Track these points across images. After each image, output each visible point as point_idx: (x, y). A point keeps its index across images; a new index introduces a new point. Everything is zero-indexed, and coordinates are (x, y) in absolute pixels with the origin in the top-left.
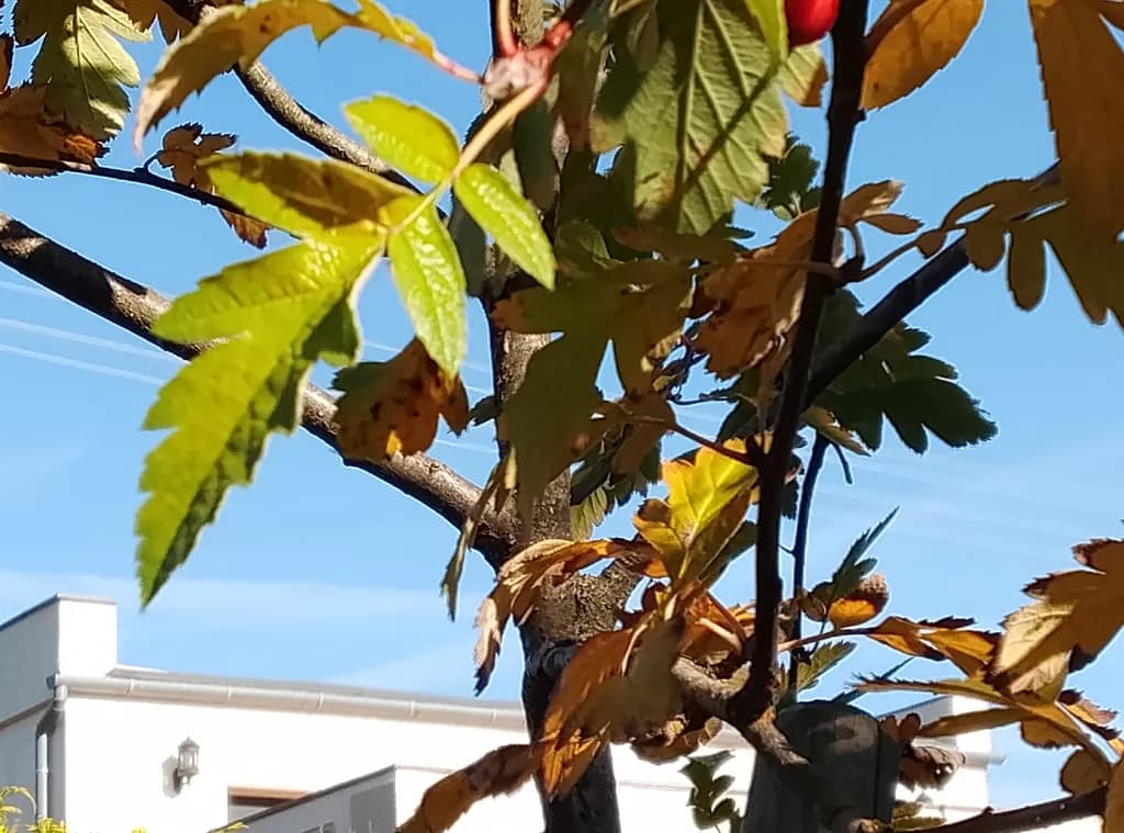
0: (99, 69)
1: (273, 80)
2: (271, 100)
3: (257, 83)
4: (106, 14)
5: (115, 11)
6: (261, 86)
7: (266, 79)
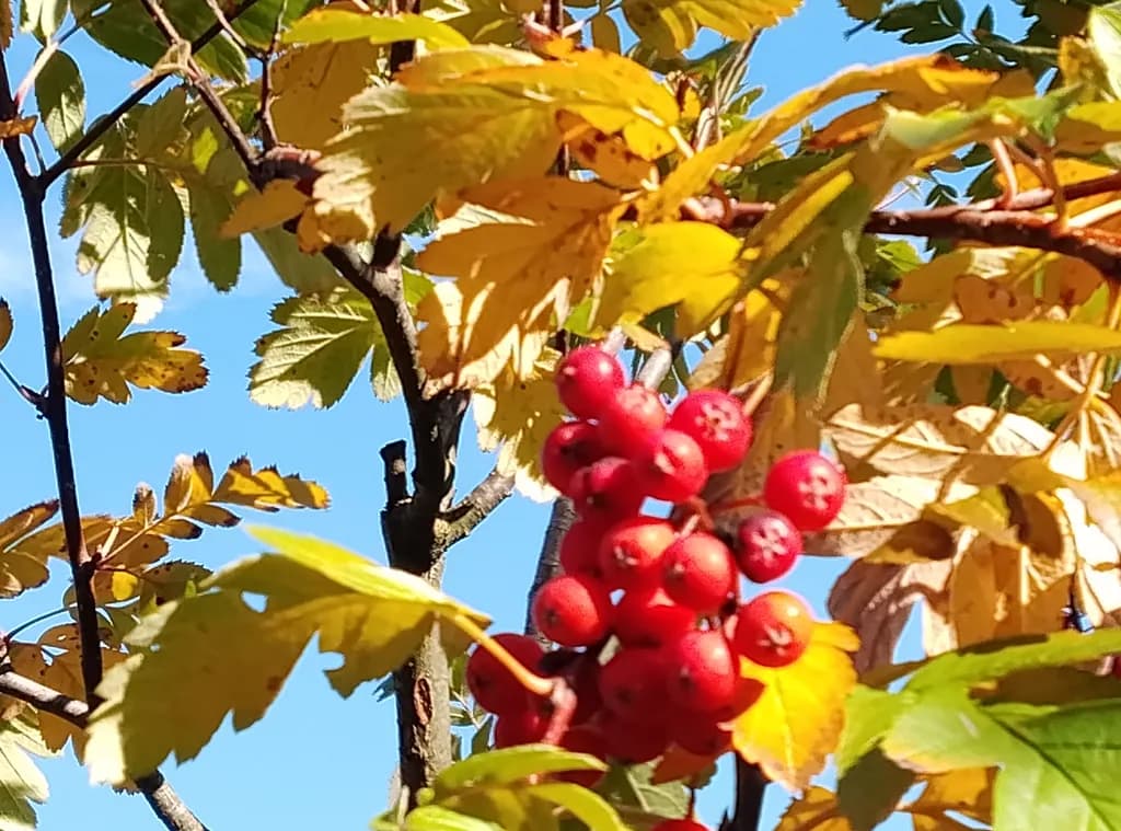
0: (9, 785)
1: (182, 805)
2: (179, 824)
3: (166, 808)
4: (20, 732)
5: (29, 728)
6: (169, 811)
7: (175, 804)
